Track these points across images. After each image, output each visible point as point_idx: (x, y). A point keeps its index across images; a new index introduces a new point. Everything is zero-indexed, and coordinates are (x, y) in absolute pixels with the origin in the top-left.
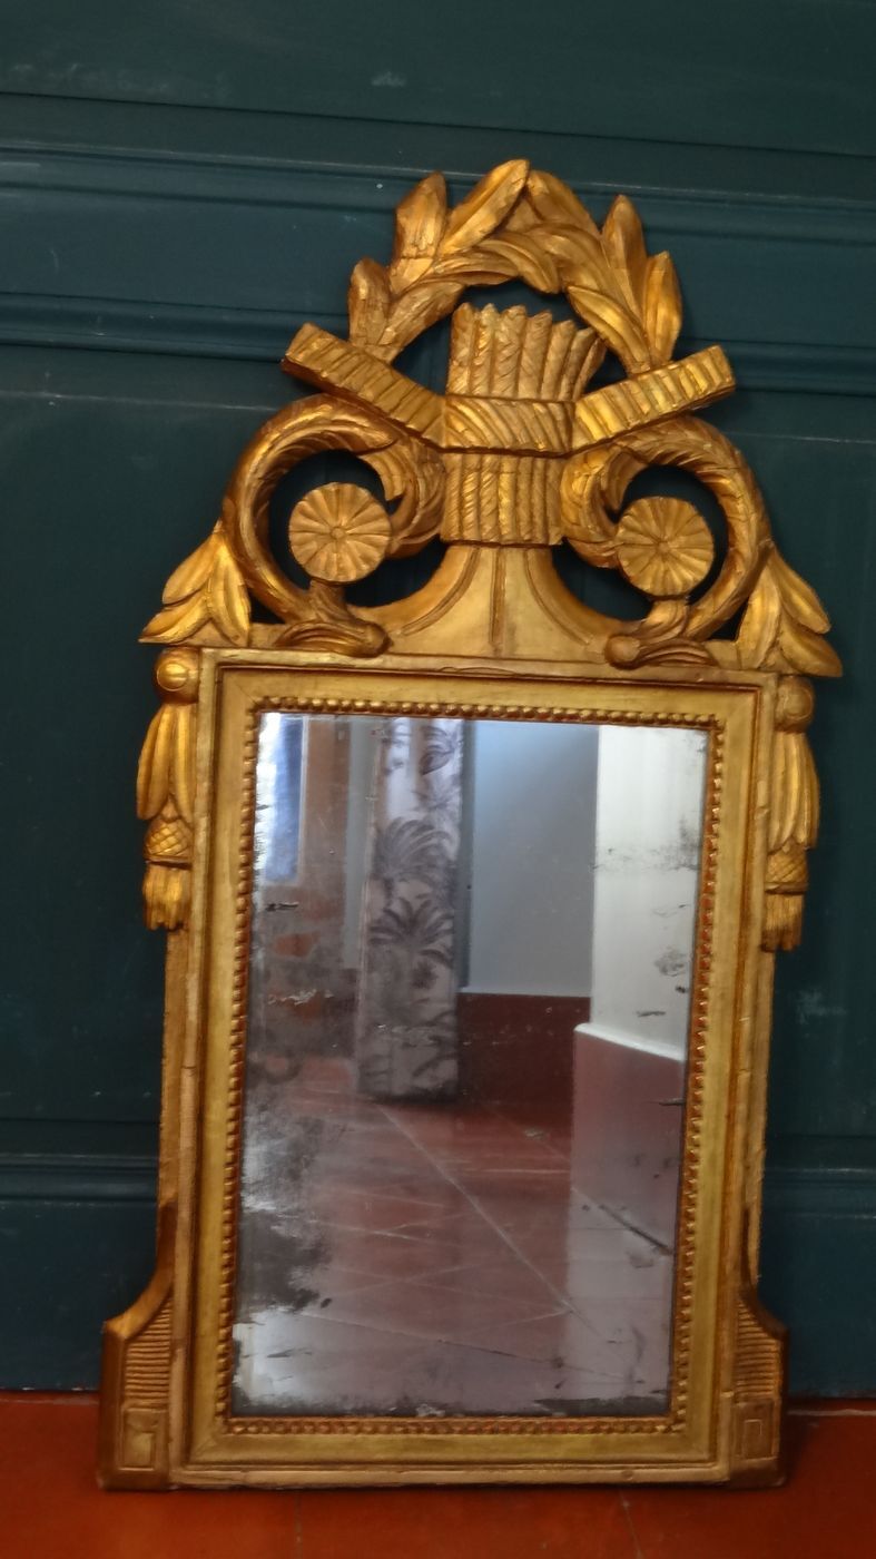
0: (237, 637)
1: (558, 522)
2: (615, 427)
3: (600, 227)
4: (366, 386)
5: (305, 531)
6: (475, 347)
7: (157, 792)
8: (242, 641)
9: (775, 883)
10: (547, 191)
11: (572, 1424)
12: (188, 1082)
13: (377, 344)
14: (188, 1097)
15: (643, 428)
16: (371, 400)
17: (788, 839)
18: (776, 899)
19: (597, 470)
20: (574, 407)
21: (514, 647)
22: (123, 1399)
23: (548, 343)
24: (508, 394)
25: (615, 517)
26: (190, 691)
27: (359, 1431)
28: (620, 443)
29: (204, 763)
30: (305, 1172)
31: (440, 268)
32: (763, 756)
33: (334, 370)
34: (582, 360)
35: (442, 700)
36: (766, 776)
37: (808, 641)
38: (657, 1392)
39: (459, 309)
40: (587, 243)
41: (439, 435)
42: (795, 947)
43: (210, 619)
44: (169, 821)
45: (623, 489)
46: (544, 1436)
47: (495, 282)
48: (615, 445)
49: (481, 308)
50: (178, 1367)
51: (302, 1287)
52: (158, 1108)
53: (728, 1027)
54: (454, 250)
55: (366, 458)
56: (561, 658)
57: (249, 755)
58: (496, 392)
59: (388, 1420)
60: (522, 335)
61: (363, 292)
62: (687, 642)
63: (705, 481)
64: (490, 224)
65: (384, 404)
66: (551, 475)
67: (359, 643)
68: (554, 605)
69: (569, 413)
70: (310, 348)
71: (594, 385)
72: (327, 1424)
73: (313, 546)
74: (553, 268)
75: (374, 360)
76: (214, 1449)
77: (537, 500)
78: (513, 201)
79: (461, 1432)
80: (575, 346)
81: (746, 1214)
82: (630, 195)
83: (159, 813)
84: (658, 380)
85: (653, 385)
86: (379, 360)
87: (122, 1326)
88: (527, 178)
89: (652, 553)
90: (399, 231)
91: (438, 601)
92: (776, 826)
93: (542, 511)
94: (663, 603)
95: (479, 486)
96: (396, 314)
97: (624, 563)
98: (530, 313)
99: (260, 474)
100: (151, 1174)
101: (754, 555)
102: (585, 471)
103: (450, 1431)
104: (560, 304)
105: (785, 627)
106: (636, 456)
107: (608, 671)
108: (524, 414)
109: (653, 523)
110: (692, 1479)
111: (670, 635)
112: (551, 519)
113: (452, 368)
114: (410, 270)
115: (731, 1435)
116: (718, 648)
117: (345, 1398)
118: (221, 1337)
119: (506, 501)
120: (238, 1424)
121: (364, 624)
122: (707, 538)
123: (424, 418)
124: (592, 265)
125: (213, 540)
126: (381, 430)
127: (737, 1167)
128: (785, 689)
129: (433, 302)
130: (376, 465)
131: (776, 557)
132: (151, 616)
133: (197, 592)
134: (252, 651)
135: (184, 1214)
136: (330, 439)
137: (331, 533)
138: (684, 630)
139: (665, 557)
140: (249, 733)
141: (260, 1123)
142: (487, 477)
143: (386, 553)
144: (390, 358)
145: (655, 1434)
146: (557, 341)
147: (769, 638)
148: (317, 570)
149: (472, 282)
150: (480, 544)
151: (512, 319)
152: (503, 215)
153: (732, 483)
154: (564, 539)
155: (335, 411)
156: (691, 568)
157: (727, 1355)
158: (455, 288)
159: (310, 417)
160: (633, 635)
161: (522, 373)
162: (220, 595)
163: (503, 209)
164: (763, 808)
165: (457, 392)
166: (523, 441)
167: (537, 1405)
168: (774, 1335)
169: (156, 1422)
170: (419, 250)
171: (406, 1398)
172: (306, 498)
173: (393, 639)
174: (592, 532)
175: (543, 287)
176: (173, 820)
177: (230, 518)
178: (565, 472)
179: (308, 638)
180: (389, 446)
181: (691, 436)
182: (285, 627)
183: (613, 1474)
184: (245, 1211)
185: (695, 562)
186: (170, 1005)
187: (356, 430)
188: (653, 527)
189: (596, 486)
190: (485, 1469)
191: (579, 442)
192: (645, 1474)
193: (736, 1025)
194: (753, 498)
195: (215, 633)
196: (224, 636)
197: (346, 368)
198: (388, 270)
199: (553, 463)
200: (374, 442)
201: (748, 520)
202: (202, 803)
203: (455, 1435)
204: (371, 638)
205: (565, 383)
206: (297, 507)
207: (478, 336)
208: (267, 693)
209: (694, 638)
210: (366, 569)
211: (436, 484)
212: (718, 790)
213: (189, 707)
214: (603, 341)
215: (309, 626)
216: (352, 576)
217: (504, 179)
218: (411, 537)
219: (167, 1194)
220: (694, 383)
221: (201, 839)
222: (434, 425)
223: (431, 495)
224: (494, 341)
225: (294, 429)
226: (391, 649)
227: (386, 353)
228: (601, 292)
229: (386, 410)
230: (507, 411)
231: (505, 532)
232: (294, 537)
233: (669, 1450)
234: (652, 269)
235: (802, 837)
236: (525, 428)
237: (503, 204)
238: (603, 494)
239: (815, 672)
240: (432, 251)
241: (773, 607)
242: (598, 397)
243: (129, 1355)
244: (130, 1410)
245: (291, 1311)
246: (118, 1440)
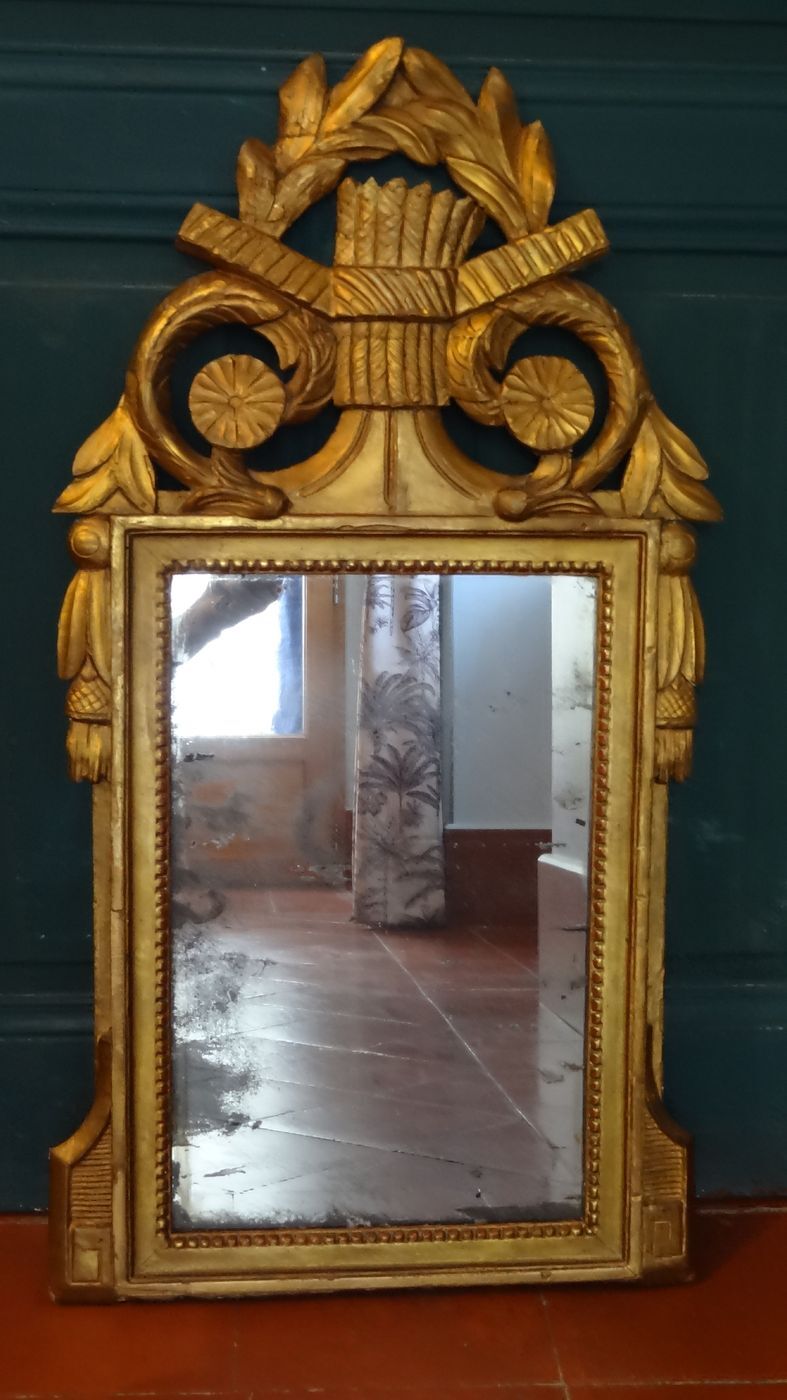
0: (144, 504)
1: (445, 385)
2: (498, 291)
3: (475, 99)
4: (257, 261)
5: (204, 400)
6: (359, 219)
7: (74, 653)
8: (149, 508)
9: (665, 719)
10: (422, 66)
11: (491, 1230)
12: (117, 923)
13: (267, 221)
14: (117, 938)
15: (522, 291)
16: (261, 274)
17: (677, 676)
18: (667, 734)
19: (480, 333)
20: (456, 273)
21: (408, 504)
22: (70, 1220)
23: (428, 213)
24: (393, 263)
25: (500, 377)
26: (102, 557)
27: (292, 1242)
28: (501, 306)
29: (118, 624)
30: (230, 1005)
31: (322, 145)
32: (649, 599)
33: (226, 247)
34: (462, 228)
35: (341, 557)
36: (653, 618)
37: (688, 488)
38: (572, 1198)
39: (344, 184)
40: (463, 116)
41: (328, 306)
42: (686, 778)
43: (118, 489)
44: (86, 680)
45: (506, 350)
46: (466, 1241)
47: (376, 156)
48: (497, 307)
49: (364, 181)
50: (119, 1189)
51: (234, 1111)
52: (91, 948)
53: (625, 856)
54: (334, 127)
55: (262, 331)
56: (453, 513)
57: (161, 615)
58: (381, 262)
59: (318, 1232)
60: (402, 206)
61: (250, 171)
62: (571, 493)
63: (585, 339)
64: (370, 100)
65: (275, 277)
66: (437, 338)
67: (258, 506)
68: (444, 462)
69: (453, 280)
70: (202, 226)
71: (474, 252)
72: (263, 1237)
73: (212, 415)
74: (431, 141)
75: (262, 234)
76: (156, 1263)
77: (424, 364)
78: (389, 77)
79: (388, 1241)
80: (454, 215)
81: (648, 1031)
82: (503, 68)
83: (78, 673)
84: (535, 243)
85: (531, 249)
86: (269, 236)
87: (66, 1153)
88: (402, 56)
89: (536, 410)
90: (283, 111)
91: (334, 463)
92: (663, 664)
93: (430, 374)
94: (549, 457)
95: (369, 352)
96: (283, 191)
97: (510, 420)
98: (410, 185)
99: (159, 349)
100: (88, 1009)
101: (634, 408)
102: (468, 333)
103: (377, 1240)
104: (440, 176)
105: (666, 476)
106: (519, 318)
107: (498, 524)
108: (408, 281)
109: (536, 380)
110: (606, 1278)
111: (555, 488)
112: (439, 382)
113: (338, 240)
114: (294, 147)
115: (642, 1235)
116: (603, 499)
117: (278, 1213)
118: (160, 1160)
119: (394, 366)
120: (178, 1239)
121: (264, 487)
122: (587, 393)
123: (312, 289)
124: (469, 137)
125: (119, 412)
126: (272, 302)
127: (638, 986)
128: (667, 535)
129: (317, 178)
130: (271, 337)
131: (656, 407)
132: (63, 488)
133: (104, 463)
134: (159, 517)
135: (119, 1047)
136: (224, 313)
137: (229, 403)
138: (569, 482)
139: (547, 413)
140: (162, 595)
141: (187, 960)
142: (375, 343)
143: (282, 419)
144: (278, 233)
145: (571, 1237)
146: (438, 211)
147: (649, 487)
148: (216, 437)
149: (353, 157)
150: (372, 407)
151: (393, 191)
152: (380, 92)
153: (611, 341)
154: (452, 400)
155: (228, 285)
156: (574, 423)
157: (635, 1162)
158: (337, 164)
159: (204, 292)
160: (522, 488)
161: (405, 242)
162: (125, 465)
163: (379, 86)
164: (650, 648)
165: (343, 263)
166: (408, 307)
167: (460, 1214)
168: (678, 1142)
169: (101, 1240)
170: (302, 128)
171: (336, 1211)
172: (204, 369)
173: (293, 501)
174: (478, 392)
175: (421, 159)
176: (93, 679)
177: (132, 392)
178: (450, 337)
179: (213, 502)
180: (281, 317)
181: (570, 297)
182: (189, 493)
183: (532, 1276)
184: (178, 1042)
185: (576, 417)
186: (98, 852)
187: (248, 304)
188: (535, 384)
189: (479, 348)
190: (410, 1275)
191: (463, 306)
192: (561, 1274)
193: (633, 852)
194: (632, 354)
195: (124, 501)
196: (132, 503)
197: (237, 244)
198: (275, 149)
199: (439, 329)
200: (265, 313)
201: (627, 374)
202: (117, 662)
203: (382, 1244)
204: (269, 500)
205: (447, 249)
206: (196, 378)
207: (362, 208)
208: (176, 557)
209: (579, 489)
210: (262, 436)
211: (327, 353)
212: (610, 633)
213: (102, 573)
214: (482, 209)
215: (211, 491)
216: (250, 442)
217: (380, 57)
218: (305, 403)
219: (102, 1029)
220: (570, 246)
221: (119, 697)
222: (323, 295)
223: (324, 361)
224: (377, 214)
225: (189, 305)
226: (292, 511)
227: (276, 228)
228: (478, 162)
229: (277, 283)
230: (391, 279)
231: (394, 395)
232: (194, 407)
233: (584, 1251)
234: (526, 139)
235: (689, 674)
236: (410, 295)
237: (381, 81)
238: (486, 354)
239: (698, 517)
240: (314, 129)
241: (654, 457)
242: (479, 263)
243: (74, 1179)
244: (77, 1230)
245: (224, 1133)
246: (67, 1257)
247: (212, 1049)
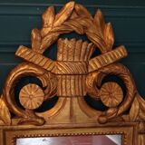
0: (8, 123)
2: (99, 66)
3: (93, 17)
4: (36, 61)
5: (23, 97)
6: (63, 49)
10: (80, 9)
13: (39, 49)
16: (38, 64)
19: (94, 77)
20: (88, 62)
23: (81, 47)
24: (72, 60)
25: (99, 88)
31: (53, 30)
33: (28, 57)
34: (90, 50)
39: (59, 40)
40: (90, 22)
41: (55, 71)
45: (101, 81)
47: (68, 32)
48: (99, 71)
49: (64, 39)
54: (57, 25)
55: (38, 77)
58: (69, 60)
60: (74, 46)
61: (34, 36)
63: (121, 78)
64: (66, 18)
65: (41, 64)
66: (83, 79)
67: (38, 123)
70: (22, 52)
71: (92, 57)
73: (25, 101)
74: (82, 28)
75: (38, 54)
77: (80, 85)
78: (71, 12)
80: (88, 47)
82: (102, 10)
84: (109, 55)
86: (40, 53)
88: (74, 6)
89: (108, 97)
91: (57, 110)
93: (81, 88)
94: (111, 108)
95: (66, 83)
96: (43, 42)
97: (102, 99)
98: (77, 40)
101: (133, 95)
102: (91, 78)
104: (85, 38)
106: (104, 73)
107: (98, 124)
108: (76, 65)
109: (109, 89)
111: (113, 115)
112: (84, 89)
113: (58, 54)
114: (46, 31)
119: (72, 86)
121: (39, 118)
122: (122, 93)
123: (51, 67)
124: (92, 27)
128: (140, 125)
129: (52, 38)
130: (40, 79)
131: (138, 95)
134: (12, 126)
137: (29, 97)
139: (111, 97)
142: (67, 80)
143: (43, 101)
144: (42, 52)
146: (84, 47)
147: (136, 114)
148: (26, 106)
149: (62, 33)
151: (72, 42)
152: (69, 15)
153: (128, 78)
154: (87, 94)
155: (29, 67)
158: (57, 35)
159: (23, 68)
160: (104, 116)
161: (75, 55)
165: (59, 60)
166: (76, 72)
170: (48, 25)
172: (23, 89)
173: (46, 121)
174: (94, 92)
175: (79, 33)
177: (4, 94)
178: (87, 78)
180: (43, 74)
181: (117, 67)
182: (20, 119)
185: (119, 98)
187: (34, 71)
189: (94, 82)
191: (90, 71)
196: (4, 123)
197: (31, 56)
198: (41, 31)
199: (84, 76)
200: (39, 74)
201: (131, 87)
204: (40, 121)
205: (86, 56)
206: (21, 91)
207: (64, 46)
210: (38, 106)
211: (55, 83)
216: (35, 107)
217: (69, 6)
218: (49, 96)
224: (68, 48)
225: (19, 72)
226: (46, 123)
228: (94, 34)
229: (42, 66)
230: (72, 65)
231: (72, 93)
232: (20, 99)
236: (76, 68)
237: (69, 13)
238: (96, 83)
240: (51, 25)
241: (138, 107)
242: (94, 59)
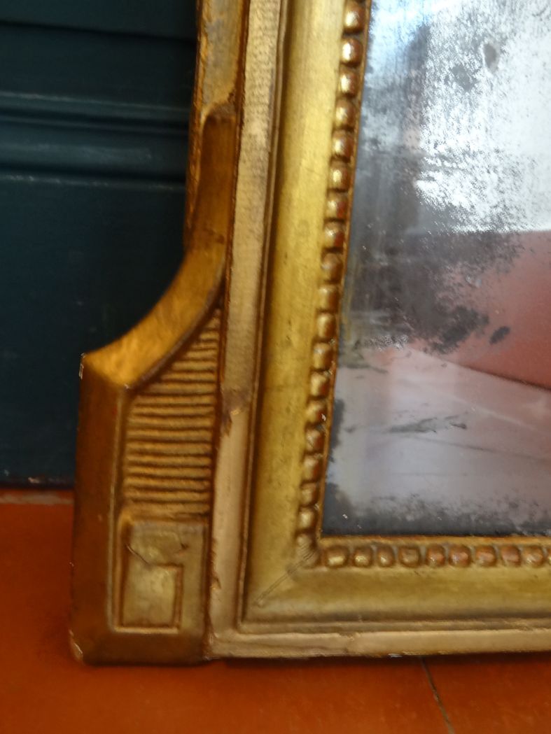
22: (121, 504)
30: (484, 75)
50: (232, 446)
51: (458, 303)
72: (490, 549)
76: (290, 594)
87: (119, 365)
118: (313, 391)
120: (335, 549)
135: (257, 127)
169: (185, 547)
184: (367, 148)
243: (134, 420)
244: (136, 524)
245: (436, 347)
246: (112, 578)
247: (436, 169)
